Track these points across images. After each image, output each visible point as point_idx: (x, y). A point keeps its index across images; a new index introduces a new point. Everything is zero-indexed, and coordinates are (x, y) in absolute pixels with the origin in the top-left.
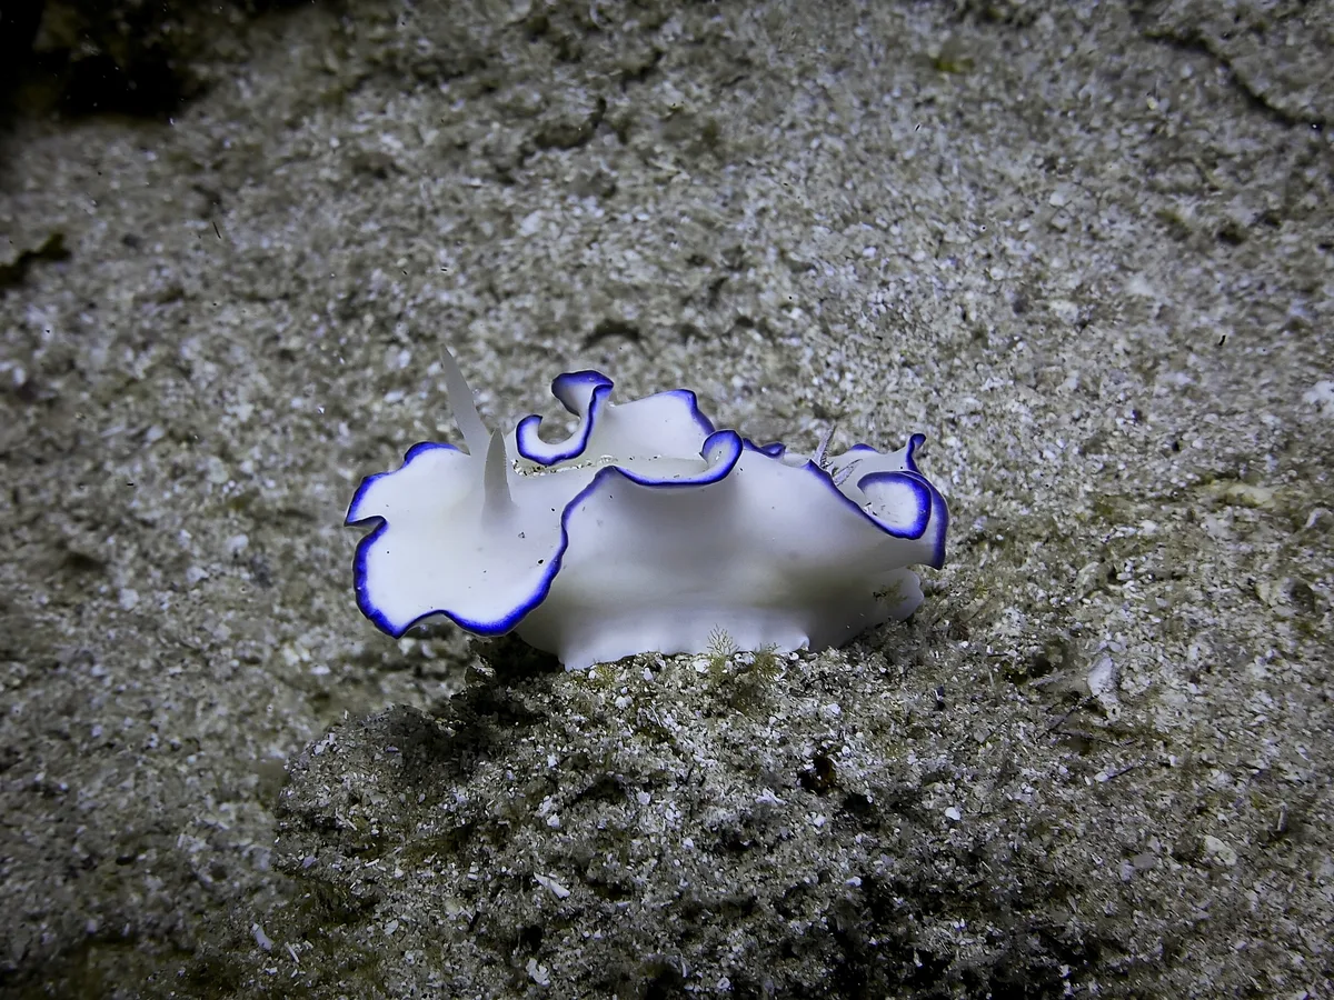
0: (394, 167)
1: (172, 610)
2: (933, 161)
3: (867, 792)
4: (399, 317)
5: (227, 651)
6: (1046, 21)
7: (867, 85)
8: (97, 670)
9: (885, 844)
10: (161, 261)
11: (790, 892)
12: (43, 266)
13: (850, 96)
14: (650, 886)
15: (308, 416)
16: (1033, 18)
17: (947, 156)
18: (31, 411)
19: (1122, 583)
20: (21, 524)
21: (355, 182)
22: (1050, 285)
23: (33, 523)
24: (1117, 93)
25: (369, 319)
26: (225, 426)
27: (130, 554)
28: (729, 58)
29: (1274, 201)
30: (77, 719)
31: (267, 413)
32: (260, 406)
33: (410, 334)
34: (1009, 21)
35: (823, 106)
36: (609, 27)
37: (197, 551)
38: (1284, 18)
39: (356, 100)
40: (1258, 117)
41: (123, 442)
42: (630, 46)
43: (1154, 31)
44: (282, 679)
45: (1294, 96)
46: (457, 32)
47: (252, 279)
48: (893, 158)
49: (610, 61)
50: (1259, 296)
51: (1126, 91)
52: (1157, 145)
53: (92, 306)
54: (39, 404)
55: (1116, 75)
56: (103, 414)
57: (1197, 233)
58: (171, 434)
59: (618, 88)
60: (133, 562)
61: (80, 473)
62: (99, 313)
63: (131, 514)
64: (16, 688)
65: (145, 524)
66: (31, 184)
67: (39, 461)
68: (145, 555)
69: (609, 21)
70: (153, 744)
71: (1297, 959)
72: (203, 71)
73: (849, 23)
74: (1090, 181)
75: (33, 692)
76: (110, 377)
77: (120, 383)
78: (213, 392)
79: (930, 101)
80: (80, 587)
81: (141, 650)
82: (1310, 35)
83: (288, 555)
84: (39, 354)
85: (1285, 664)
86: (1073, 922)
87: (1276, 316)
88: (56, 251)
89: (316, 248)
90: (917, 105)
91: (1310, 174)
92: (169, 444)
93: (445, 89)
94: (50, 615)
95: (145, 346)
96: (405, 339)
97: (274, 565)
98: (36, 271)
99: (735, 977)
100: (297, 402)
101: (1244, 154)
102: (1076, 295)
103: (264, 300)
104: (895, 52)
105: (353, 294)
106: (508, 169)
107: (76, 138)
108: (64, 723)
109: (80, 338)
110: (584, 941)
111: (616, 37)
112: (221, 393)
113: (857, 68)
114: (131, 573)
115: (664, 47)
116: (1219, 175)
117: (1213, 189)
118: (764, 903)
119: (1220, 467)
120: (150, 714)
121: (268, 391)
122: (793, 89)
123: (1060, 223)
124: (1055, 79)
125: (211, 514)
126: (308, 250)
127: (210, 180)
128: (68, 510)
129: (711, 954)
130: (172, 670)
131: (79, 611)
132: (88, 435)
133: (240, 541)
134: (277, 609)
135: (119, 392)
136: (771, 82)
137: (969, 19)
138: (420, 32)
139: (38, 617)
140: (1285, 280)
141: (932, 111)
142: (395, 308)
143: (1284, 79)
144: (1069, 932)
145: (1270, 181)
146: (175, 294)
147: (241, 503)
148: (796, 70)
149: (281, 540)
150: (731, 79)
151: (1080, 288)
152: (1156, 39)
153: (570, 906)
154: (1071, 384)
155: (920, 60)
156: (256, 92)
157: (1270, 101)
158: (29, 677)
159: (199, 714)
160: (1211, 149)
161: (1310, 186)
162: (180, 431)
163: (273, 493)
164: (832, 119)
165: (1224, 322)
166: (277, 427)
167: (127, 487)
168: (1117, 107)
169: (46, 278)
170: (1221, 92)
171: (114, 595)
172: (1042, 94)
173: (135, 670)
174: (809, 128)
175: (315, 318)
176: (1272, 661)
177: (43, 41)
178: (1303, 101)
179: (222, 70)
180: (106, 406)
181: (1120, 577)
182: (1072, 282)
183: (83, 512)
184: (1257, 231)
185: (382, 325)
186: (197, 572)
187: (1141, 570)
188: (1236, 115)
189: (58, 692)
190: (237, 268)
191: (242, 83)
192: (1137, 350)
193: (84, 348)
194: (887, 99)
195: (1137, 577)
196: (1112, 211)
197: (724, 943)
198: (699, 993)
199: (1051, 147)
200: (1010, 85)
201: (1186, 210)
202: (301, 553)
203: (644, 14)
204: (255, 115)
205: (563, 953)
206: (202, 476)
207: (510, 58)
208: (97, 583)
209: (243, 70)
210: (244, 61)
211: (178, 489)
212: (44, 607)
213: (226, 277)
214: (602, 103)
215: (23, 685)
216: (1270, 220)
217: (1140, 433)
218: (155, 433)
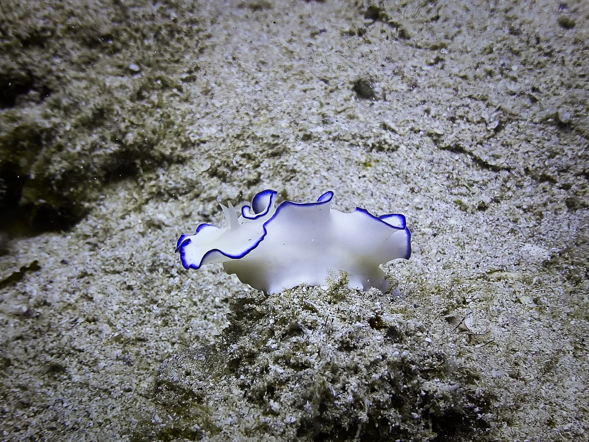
0: (164, 224)
1: (94, 378)
2: (369, 192)
3: (397, 324)
4: (173, 267)
5: (118, 388)
6: (403, 147)
7: (340, 173)
8: (65, 405)
9: (405, 346)
10: (77, 266)
11: (372, 363)
12: (30, 274)
13: (334, 177)
14: (316, 363)
15: (141, 305)
16: (397, 147)
17: (374, 191)
18: (30, 321)
19: (468, 303)
20: (30, 359)
21: (150, 230)
22: (420, 224)
23: (34, 358)
24: (433, 166)
25: (161, 270)
26: (109, 314)
27: (75, 363)
28: (287, 171)
29: (497, 194)
30: (59, 421)
31: (125, 307)
32: (121, 305)
33: (177, 272)
34: (388, 150)
35: (325, 181)
36: (241, 168)
37: (102, 357)
38: (489, 138)
39: (146, 207)
40: (485, 170)
41: (68, 324)
42: (250, 173)
43: (443, 145)
44: (141, 395)
45: (498, 160)
46: (183, 177)
47: (113, 266)
48: (354, 194)
49: (242, 178)
50: (497, 223)
51: (436, 165)
52: (450, 181)
53: (51, 282)
54: (33, 318)
55: (432, 161)
56: (59, 316)
57: (471, 207)
58: (88, 320)
59: (246, 188)
60: (76, 366)
61: (52, 338)
62: (54, 285)
63: (74, 348)
64: (32, 416)
65: (80, 351)
66: (22, 251)
67: (35, 338)
68: (81, 363)
69: (241, 165)
70: (91, 425)
71: (564, 413)
72: (86, 205)
73: (330, 155)
74: (428, 194)
75: (39, 416)
76: (61, 303)
77: (65, 305)
78: (102, 303)
79: (364, 176)
80: (55, 378)
81: (83, 394)
82: (500, 143)
83: (137, 354)
84: (31, 300)
85: (536, 322)
86: (478, 389)
87: (505, 228)
88: (35, 267)
89: (137, 252)
90: (360, 178)
91: (508, 185)
92: (87, 323)
93: (180, 198)
94: (44, 390)
95: (74, 293)
96: (176, 274)
97: (133, 358)
98: (27, 275)
99: (355, 395)
100: (136, 302)
101: (483, 180)
102: (431, 225)
103: (119, 273)
104: (349, 162)
105: (154, 262)
106: (208, 216)
107: (38, 238)
108: (54, 425)
109: (48, 292)
110: (292, 390)
111: (244, 170)
112: (105, 303)
113: (336, 169)
114: (76, 370)
115: (262, 172)
116: (475, 189)
117: (473, 194)
118: (362, 367)
119: (496, 268)
120: (89, 414)
121: (123, 300)
122: (313, 178)
123: (420, 206)
124: (409, 164)
125: (105, 344)
126: (134, 253)
127: (93, 240)
128: (47, 352)
129: (344, 389)
130: (96, 399)
131: (55, 387)
132: (54, 324)
133: (119, 352)
134: (136, 371)
135: (65, 308)
136: (304, 175)
137: (374, 150)
138: (168, 179)
139: (39, 391)
140: (506, 218)
141: (365, 179)
142: (171, 264)
143: (493, 156)
144: (477, 393)
145: (494, 187)
146: (84, 274)
147: (117, 339)
148: (313, 172)
149: (135, 349)
150: (289, 178)
151: (431, 224)
152: (444, 149)
153: (285, 375)
154: (434, 251)
155: (358, 164)
156: (107, 209)
157: (489, 163)
158: (37, 411)
159: (109, 411)
160: (470, 180)
161: (509, 189)
162: (90, 318)
163: (130, 334)
164: (329, 184)
165: (486, 231)
166: (129, 311)
167: (71, 339)
168: (434, 170)
169: (32, 277)
170: (471, 163)
171: (70, 378)
172: (405, 169)
173: (80, 402)
174: (321, 188)
175: (139, 274)
176: (531, 321)
177: (23, 200)
178: (501, 162)
179: (94, 204)
180: (60, 314)
181: (467, 301)
182: (429, 222)
183: (55, 351)
184: (493, 205)
185: (166, 271)
186: (102, 364)
187: (474, 297)
188: (477, 170)
189: (50, 415)
190: (107, 263)
191: (102, 207)
192: (456, 240)
193: (49, 296)
194: (348, 176)
195: (473, 300)
196: (438, 202)
197: (348, 383)
198: (341, 405)
199: (411, 185)
200: (393, 167)
201: (465, 200)
202: (143, 352)
203: (253, 162)
204: (108, 216)
205: (284, 395)
206: (101, 332)
207: (204, 183)
208: (62, 376)
209: (102, 203)
210: (102, 200)
211: (92, 337)
212: (42, 387)
213: (103, 267)
214: (241, 193)
215: (35, 415)
216: (496, 201)
217: (463, 262)
218: (81, 320)
